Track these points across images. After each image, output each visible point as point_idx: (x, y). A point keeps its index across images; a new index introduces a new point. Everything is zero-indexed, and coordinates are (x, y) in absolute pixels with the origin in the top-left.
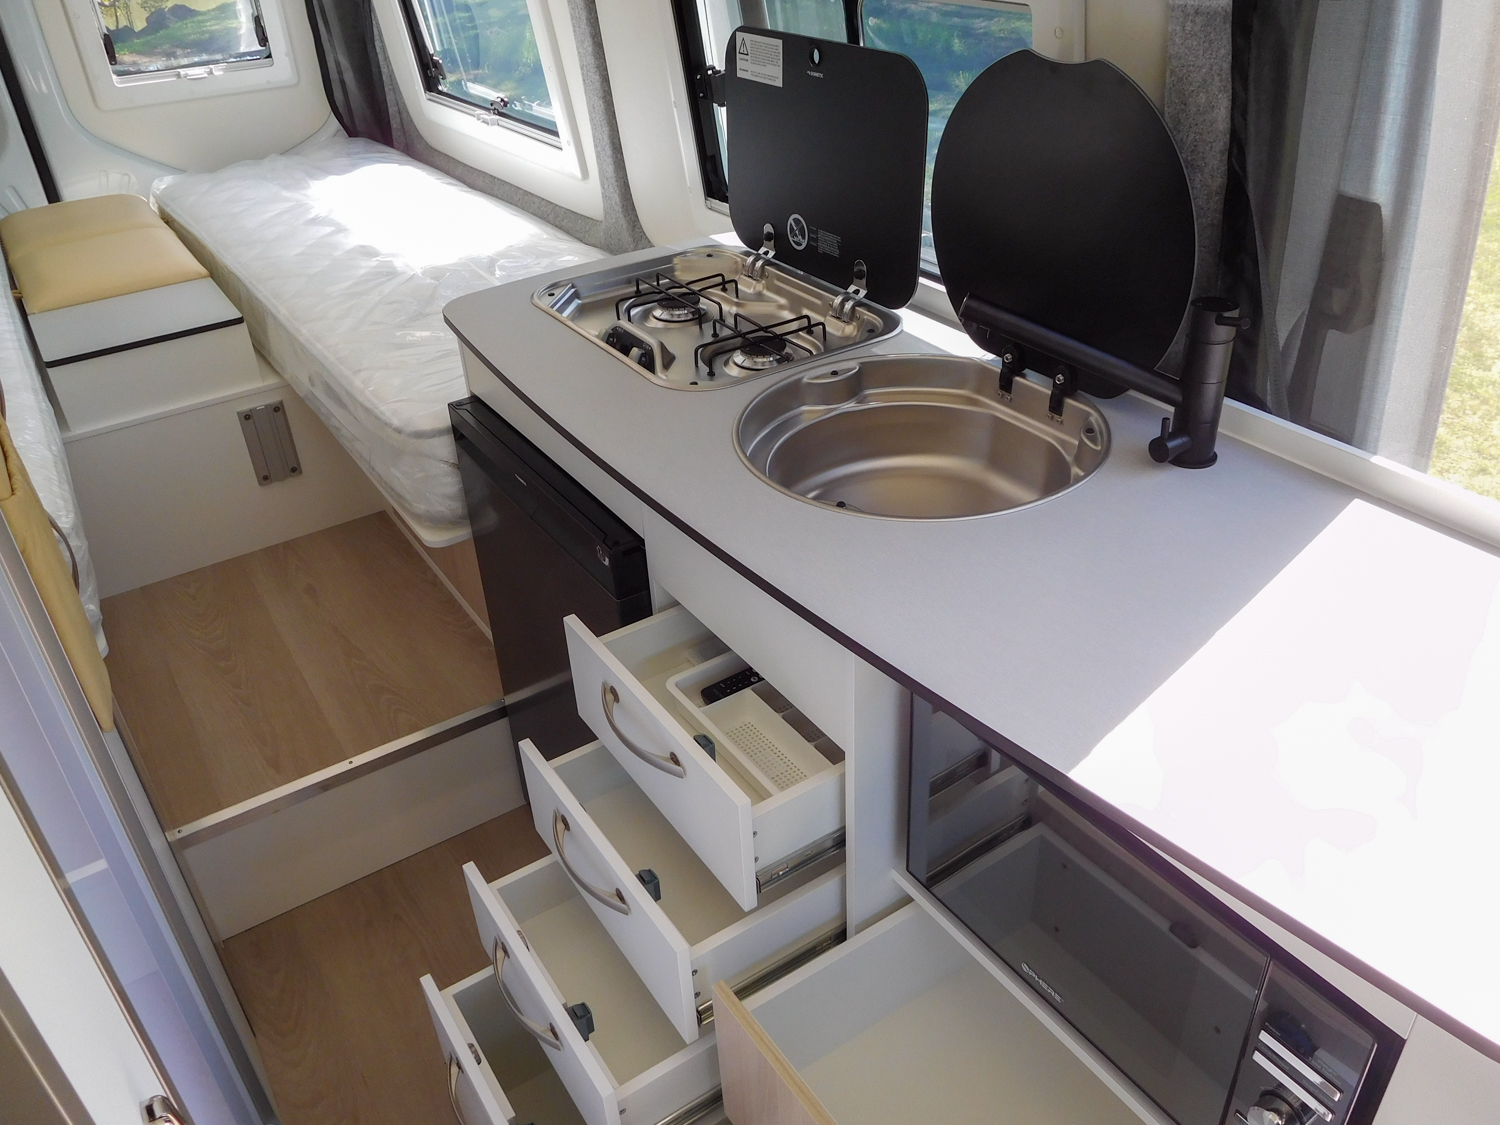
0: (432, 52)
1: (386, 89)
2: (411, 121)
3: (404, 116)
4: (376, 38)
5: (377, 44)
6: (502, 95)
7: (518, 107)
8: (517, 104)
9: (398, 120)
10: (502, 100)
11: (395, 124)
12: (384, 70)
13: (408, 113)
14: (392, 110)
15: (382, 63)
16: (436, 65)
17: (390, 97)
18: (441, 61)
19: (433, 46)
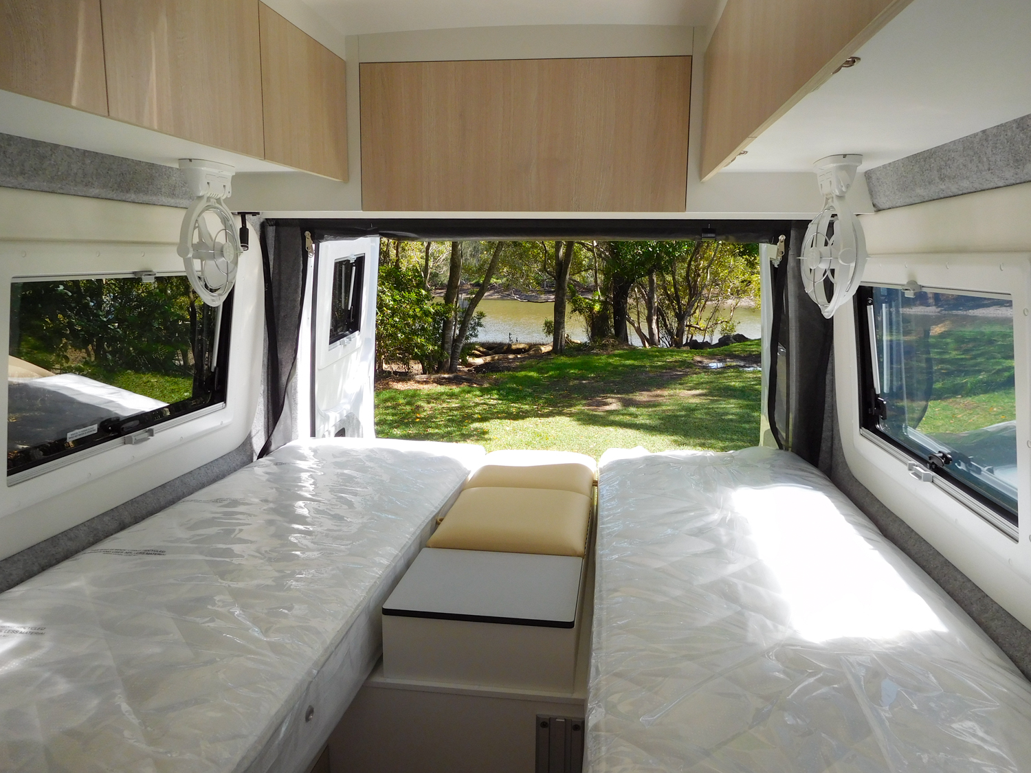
0: (878, 391)
1: (825, 416)
2: (841, 448)
3: (836, 442)
4: (829, 371)
5: (828, 377)
6: (946, 451)
7: (962, 467)
8: (962, 463)
9: (829, 445)
10: (944, 456)
11: (825, 446)
12: (828, 400)
13: (840, 440)
14: (826, 434)
15: (827, 393)
16: (879, 405)
17: (826, 424)
18: (885, 403)
19: (881, 384)
